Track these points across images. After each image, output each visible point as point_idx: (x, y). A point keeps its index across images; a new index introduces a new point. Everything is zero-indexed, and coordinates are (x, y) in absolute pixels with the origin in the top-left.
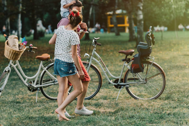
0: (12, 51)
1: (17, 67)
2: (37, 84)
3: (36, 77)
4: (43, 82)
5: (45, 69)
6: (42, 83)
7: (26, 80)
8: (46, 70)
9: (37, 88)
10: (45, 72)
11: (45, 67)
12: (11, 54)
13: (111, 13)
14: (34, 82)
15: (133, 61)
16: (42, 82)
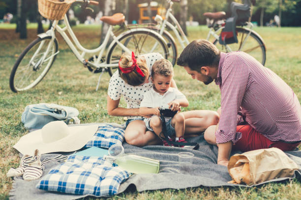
0: (52, 5)
1: (67, 32)
2: (102, 61)
3: (100, 51)
4: (112, 60)
5: (116, 39)
6: (111, 62)
7: (83, 54)
8: (118, 42)
9: (101, 68)
10: (116, 44)
11: (116, 35)
12: (51, 11)
13: (145, 5)
14: (97, 57)
15: (223, 27)
16: (111, 58)
